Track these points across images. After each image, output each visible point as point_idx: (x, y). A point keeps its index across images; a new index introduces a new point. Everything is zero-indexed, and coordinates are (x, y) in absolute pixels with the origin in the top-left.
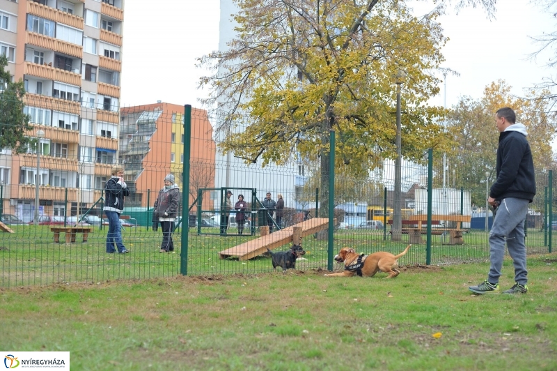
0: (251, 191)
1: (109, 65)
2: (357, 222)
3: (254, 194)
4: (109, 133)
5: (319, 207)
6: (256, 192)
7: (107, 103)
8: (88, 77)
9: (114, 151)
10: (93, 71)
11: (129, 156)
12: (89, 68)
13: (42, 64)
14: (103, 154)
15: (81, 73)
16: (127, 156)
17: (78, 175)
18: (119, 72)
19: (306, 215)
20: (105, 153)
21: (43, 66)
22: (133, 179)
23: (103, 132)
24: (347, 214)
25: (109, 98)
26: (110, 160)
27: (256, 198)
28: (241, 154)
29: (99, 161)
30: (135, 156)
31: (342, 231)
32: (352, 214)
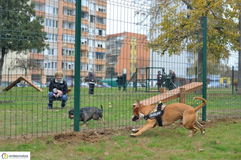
0: (162, 69)
1: (101, 15)
2: (215, 84)
3: (163, 70)
4: (101, 46)
5: (197, 77)
6: (164, 69)
7: (100, 32)
8: (92, 21)
9: (104, 53)
10: (94, 18)
11: (112, 56)
12: (92, 17)
13: (71, 15)
14: (99, 55)
15: (88, 19)
16: (111, 56)
17: (88, 65)
18: (106, 18)
19: (190, 81)
20: (100, 54)
21: (71, 16)
22: (114, 66)
23: (99, 45)
24: (211, 81)
25: (101, 30)
26: (102, 58)
27: (164, 73)
28: (156, 50)
29: (97, 58)
30: (114, 56)
31: (209, 89)
32: (213, 81)
